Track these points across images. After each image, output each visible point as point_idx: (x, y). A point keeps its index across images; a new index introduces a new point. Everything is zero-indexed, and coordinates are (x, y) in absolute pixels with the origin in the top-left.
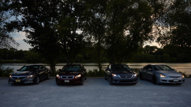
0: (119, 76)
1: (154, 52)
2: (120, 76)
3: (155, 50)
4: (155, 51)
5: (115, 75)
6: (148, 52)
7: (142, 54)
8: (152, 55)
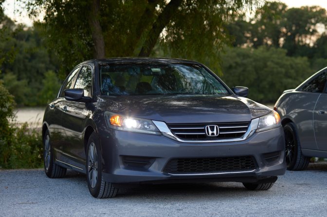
0: (163, 128)
1: (310, 41)
2: (170, 126)
3: (315, 31)
4: (314, 38)
5: (130, 123)
6: (276, 43)
7: (245, 55)
8: (301, 61)
